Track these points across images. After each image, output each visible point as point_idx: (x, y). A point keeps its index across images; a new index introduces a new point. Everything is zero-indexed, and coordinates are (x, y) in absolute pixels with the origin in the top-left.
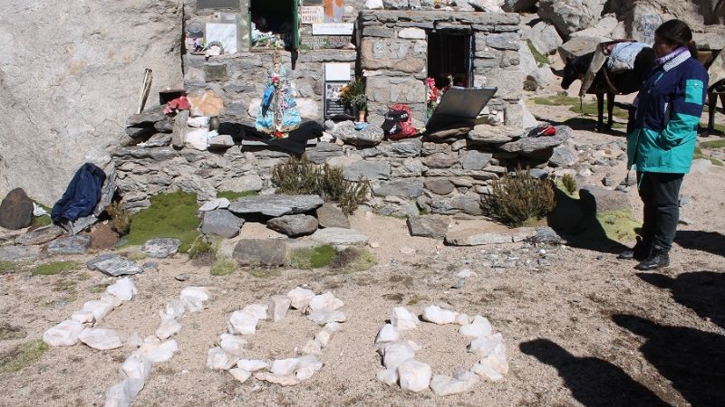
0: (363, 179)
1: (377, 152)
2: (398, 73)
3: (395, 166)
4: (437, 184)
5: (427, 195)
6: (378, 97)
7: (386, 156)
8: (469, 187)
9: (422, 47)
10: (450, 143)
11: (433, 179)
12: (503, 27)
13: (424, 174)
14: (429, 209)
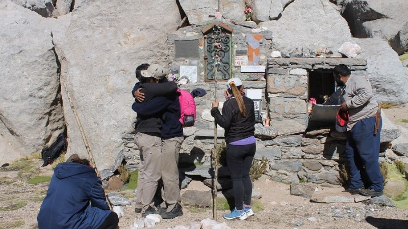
0: (265, 158)
1: (273, 143)
2: (289, 95)
3: (285, 152)
4: (311, 164)
5: (304, 170)
6: (277, 110)
7: (279, 145)
8: (332, 167)
9: (305, 80)
10: (319, 139)
11: (308, 160)
12: (356, 67)
13: (303, 157)
14: (305, 179)
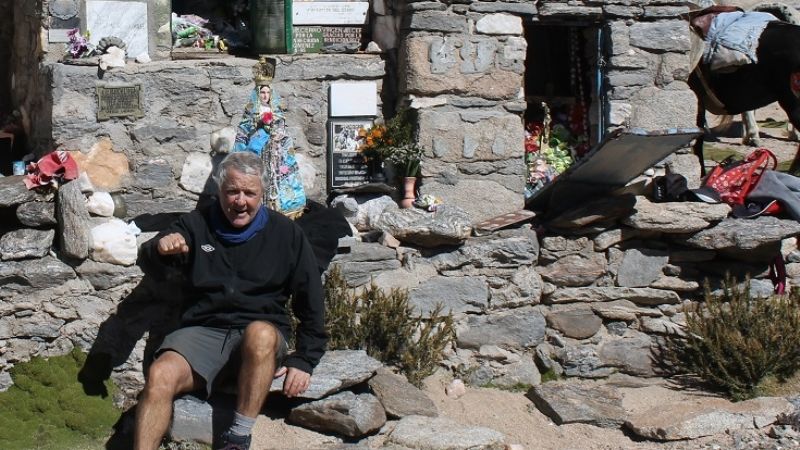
0: (444, 313)
1: (463, 259)
2: (476, 100)
3: (498, 287)
4: (572, 319)
5: (554, 342)
6: (441, 150)
7: (479, 266)
8: (629, 322)
9: (517, 50)
10: (592, 236)
11: (562, 308)
12: (661, 9)
13: (546, 299)
14: (558, 369)
